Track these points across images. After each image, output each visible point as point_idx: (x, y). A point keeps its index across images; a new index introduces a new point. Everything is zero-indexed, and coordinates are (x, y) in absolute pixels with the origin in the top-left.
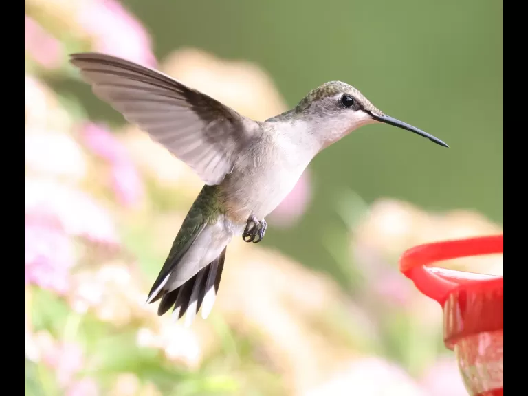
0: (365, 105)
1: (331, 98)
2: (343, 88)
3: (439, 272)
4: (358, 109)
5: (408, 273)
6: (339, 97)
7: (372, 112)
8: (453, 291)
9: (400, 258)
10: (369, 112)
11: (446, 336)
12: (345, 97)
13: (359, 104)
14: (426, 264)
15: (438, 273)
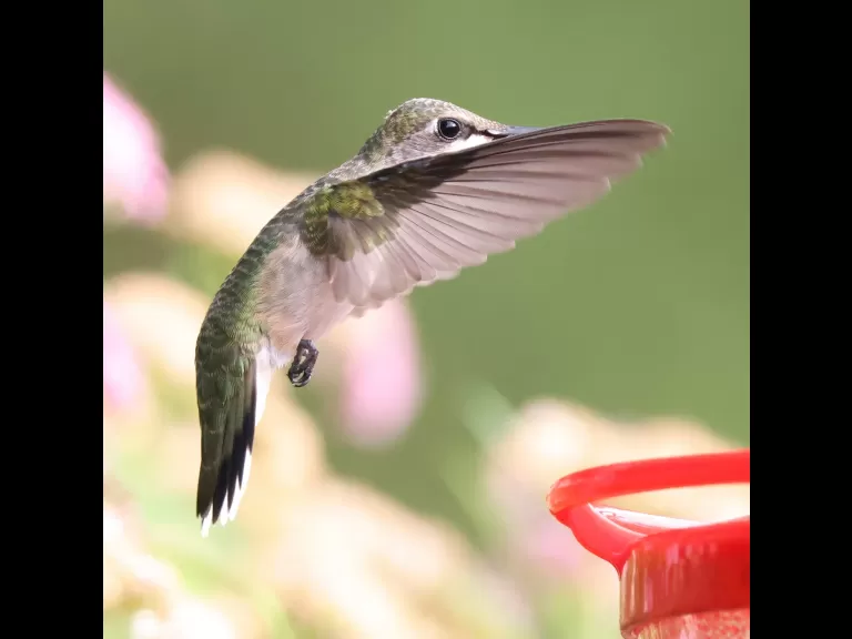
0: (476, 124)
1: (420, 133)
2: (433, 109)
3: (614, 515)
4: (469, 135)
5: (563, 516)
6: (433, 127)
7: (490, 131)
8: (638, 545)
9: (549, 491)
10: (485, 133)
11: (624, 621)
12: (443, 124)
13: (467, 126)
14: (591, 501)
15: (613, 518)
